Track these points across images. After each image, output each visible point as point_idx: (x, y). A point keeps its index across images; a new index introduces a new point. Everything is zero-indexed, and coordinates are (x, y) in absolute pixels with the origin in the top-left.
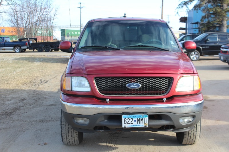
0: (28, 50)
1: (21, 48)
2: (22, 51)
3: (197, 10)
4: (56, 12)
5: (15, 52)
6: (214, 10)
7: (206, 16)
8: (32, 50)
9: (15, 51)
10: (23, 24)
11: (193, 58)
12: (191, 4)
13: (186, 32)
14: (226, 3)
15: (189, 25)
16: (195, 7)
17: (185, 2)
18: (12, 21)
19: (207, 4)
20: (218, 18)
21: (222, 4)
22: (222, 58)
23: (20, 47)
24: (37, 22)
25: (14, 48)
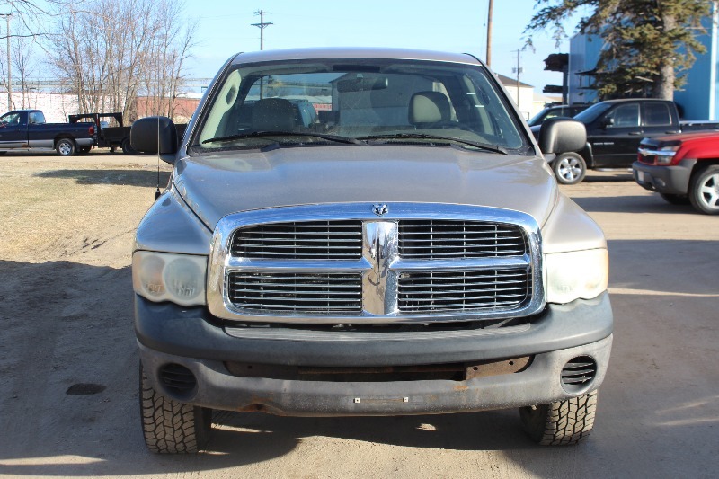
0: (96, 149)
1: (75, 142)
2: (79, 150)
3: (589, 33)
4: (189, 37)
5: (58, 154)
6: (637, 35)
7: (614, 50)
8: (107, 149)
9: (58, 150)
10: (93, 73)
11: (565, 176)
12: (570, 14)
14: (672, 12)
16: (584, 24)
17: (551, 8)
18: (61, 65)
19: (618, 16)
20: (649, 58)
21: (660, 15)
22: (641, 176)
23: (73, 139)
24: (131, 67)
25: (55, 143)
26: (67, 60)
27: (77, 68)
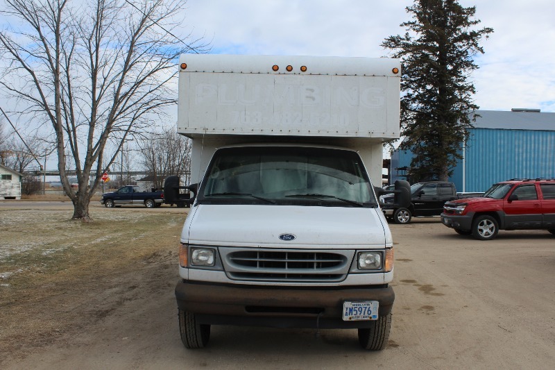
0: (164, 205)
2: (156, 205)
3: (406, 149)
5: (146, 207)
6: (430, 150)
7: (419, 158)
8: (169, 205)
9: (146, 205)
10: (161, 168)
11: (401, 219)
12: (396, 141)
13: (389, 181)
15: (394, 172)
16: (403, 145)
18: (146, 164)
20: (436, 162)
22: (446, 221)
23: (153, 200)
24: (179, 165)
25: (145, 201)
26: (149, 162)
27: (154, 165)
